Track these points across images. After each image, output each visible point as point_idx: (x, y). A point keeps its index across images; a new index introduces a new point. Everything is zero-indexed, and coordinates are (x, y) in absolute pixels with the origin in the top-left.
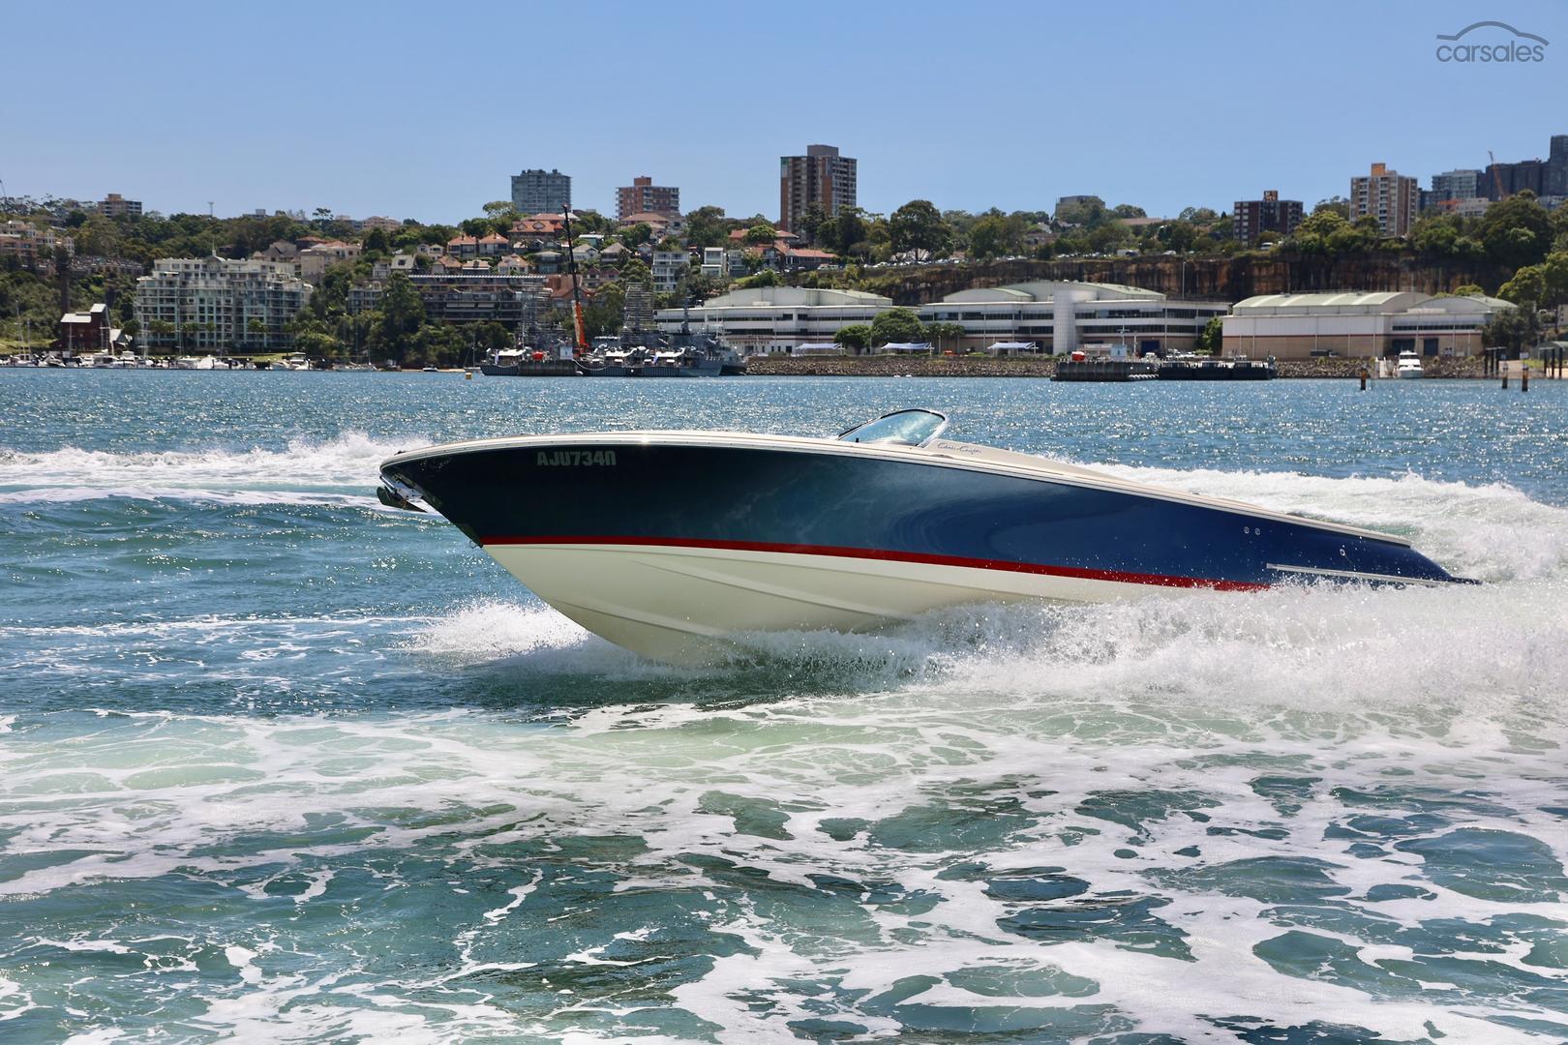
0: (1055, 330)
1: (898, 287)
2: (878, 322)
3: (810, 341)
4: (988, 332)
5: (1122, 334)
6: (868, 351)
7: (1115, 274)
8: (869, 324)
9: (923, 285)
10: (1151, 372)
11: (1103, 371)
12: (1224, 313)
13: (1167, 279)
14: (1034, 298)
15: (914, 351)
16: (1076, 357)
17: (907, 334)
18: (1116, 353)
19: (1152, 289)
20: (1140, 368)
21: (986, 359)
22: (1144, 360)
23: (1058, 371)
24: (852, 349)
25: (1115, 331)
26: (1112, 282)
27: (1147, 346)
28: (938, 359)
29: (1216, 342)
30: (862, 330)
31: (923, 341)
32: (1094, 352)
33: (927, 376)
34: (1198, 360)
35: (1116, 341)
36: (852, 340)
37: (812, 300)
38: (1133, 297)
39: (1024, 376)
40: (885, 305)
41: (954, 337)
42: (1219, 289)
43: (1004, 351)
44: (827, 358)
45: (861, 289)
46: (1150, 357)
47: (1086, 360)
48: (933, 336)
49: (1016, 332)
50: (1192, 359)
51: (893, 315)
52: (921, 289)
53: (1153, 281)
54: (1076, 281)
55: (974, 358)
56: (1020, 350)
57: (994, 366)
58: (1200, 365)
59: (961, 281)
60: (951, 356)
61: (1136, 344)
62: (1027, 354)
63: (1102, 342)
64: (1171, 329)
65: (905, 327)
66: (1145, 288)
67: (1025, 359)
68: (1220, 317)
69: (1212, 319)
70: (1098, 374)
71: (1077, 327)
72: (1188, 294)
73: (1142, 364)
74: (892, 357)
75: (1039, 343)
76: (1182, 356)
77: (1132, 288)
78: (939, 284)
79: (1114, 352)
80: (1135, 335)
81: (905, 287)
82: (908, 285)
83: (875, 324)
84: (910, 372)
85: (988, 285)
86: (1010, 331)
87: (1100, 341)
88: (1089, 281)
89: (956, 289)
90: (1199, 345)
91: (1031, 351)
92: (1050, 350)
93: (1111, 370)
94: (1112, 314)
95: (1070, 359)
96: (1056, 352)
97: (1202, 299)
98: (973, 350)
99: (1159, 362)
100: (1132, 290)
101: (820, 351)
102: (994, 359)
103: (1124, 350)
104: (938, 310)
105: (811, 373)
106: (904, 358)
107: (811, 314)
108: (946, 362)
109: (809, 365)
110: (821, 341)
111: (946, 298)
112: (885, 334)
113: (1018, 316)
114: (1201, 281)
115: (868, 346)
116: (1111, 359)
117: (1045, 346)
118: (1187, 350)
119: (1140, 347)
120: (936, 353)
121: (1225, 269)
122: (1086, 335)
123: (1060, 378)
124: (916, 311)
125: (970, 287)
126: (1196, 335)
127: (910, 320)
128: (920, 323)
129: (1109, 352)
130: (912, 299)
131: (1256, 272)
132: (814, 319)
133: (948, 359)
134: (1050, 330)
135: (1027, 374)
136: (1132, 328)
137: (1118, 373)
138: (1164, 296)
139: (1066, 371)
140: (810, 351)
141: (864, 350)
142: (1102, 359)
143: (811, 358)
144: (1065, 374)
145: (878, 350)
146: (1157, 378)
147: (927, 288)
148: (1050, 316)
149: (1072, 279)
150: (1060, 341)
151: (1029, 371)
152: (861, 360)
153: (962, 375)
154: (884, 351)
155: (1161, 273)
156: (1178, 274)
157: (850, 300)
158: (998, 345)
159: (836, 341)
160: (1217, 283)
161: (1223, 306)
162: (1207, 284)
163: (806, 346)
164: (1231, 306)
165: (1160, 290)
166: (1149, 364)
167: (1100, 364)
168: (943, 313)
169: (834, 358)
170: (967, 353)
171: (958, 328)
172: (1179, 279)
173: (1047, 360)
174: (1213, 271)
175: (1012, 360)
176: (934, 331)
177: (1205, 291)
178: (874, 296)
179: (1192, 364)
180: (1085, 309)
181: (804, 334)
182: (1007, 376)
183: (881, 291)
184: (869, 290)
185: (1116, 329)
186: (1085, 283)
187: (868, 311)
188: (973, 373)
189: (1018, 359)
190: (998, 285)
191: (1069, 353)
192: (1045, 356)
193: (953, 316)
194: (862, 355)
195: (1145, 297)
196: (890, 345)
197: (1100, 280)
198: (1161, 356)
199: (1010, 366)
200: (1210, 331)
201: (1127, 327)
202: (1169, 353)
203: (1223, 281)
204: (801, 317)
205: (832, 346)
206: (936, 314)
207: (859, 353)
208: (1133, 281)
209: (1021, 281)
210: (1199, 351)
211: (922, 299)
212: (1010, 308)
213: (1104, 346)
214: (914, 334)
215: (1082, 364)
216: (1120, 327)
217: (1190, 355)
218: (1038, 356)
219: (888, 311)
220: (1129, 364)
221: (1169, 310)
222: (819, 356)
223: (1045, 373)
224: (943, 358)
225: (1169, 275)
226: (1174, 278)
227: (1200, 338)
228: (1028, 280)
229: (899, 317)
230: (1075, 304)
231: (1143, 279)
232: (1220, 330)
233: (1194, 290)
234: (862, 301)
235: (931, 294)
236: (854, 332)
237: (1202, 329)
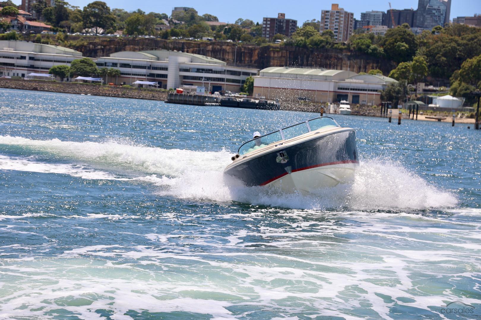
0: (168, 77)
1: (85, 47)
2: (74, 65)
3: (36, 72)
4: (135, 75)
5: (203, 81)
6: (68, 80)
7: (201, 50)
8: (69, 65)
9: (99, 47)
10: (217, 102)
11: (192, 99)
12: (255, 74)
13: (227, 54)
14: (158, 59)
15: (93, 82)
16: (178, 91)
17: (89, 72)
18: (199, 91)
19: (219, 59)
21: (131, 89)
22: (213, 96)
23: (169, 98)
24: (58, 78)
25: (199, 80)
26: (199, 54)
27: (216, 88)
28: (105, 87)
29: (250, 89)
30: (65, 68)
31: (98, 76)
32: (189, 89)
33: (99, 95)
34: (241, 97)
35: (200, 84)
36: (59, 73)
37: (38, 50)
38: (209, 62)
39: (151, 99)
40: (78, 56)
41: (115, 76)
42: (253, 62)
43: (141, 86)
44: (44, 82)
45: (65, 46)
46: (217, 94)
47: (183, 93)
48: (103, 74)
49: (148, 76)
50: (238, 97)
51: (82, 62)
52: (98, 49)
53: (220, 55)
54: (180, 52)
55: (125, 88)
56: (150, 85)
57: (135, 93)
58: (242, 100)
59: (120, 47)
60: (113, 86)
61: (210, 87)
62: (153, 88)
63: (192, 85)
64: (228, 80)
65: (88, 69)
66: (216, 58)
67: (152, 91)
68: (253, 77)
69: (249, 77)
70: (189, 101)
71: (180, 76)
72: (237, 63)
73: (212, 98)
74: (81, 84)
75: (160, 83)
76: (233, 95)
77: (209, 58)
78: (108, 47)
80: (210, 82)
81: (89, 47)
82: (91, 46)
83: (72, 66)
84: (90, 92)
85: (134, 50)
86: (145, 75)
87: (191, 84)
88: (187, 52)
89: (117, 50)
90: (242, 90)
91: (155, 86)
92: (165, 87)
93: (196, 100)
94: (198, 70)
95: (175, 92)
96: (168, 88)
97: (245, 66)
98: (125, 84)
99: (221, 97)
100: (209, 59)
101: (40, 77)
102: (135, 89)
103: (203, 90)
104: (107, 61)
105: (35, 89)
106: (87, 85)
107: (37, 57)
108: (110, 89)
109: (34, 85)
110: (42, 72)
111: (111, 55)
112: (77, 71)
113: (149, 68)
114: (244, 57)
115: (67, 77)
116: (196, 94)
117: (162, 85)
118: (235, 92)
119: (212, 90)
120: (104, 83)
121: (257, 52)
122: (185, 80)
123: (170, 101)
124: (95, 60)
125: (125, 50)
126: (241, 84)
127: (91, 65)
128: (97, 67)
129: (195, 90)
130: (93, 54)
131: (272, 54)
132: (38, 60)
133: (111, 87)
134: (165, 76)
135: (153, 98)
136: (208, 79)
137: (200, 101)
138: (225, 63)
139: (173, 98)
140: (35, 77)
141: (65, 79)
142: (192, 93)
143: (35, 81)
144: (172, 100)
145: (73, 79)
146: (219, 105)
147: (101, 49)
148: (166, 69)
149: (178, 50)
150: (170, 83)
151: (153, 97)
152: (63, 84)
153: (118, 96)
154: (76, 80)
155: (224, 51)
156: (233, 52)
157: (58, 51)
158: (138, 82)
159: (50, 73)
160: (252, 59)
161: (255, 71)
162: (247, 59)
163: (33, 74)
164: (259, 71)
165: (223, 60)
166: (216, 98)
167: (191, 96)
168: (110, 63)
169: (49, 82)
170: (121, 85)
171: (117, 71)
172: (234, 55)
173: (163, 92)
174: (251, 52)
175: (145, 90)
176: (104, 71)
177: (246, 62)
178: (72, 50)
179: (238, 100)
180: (184, 67)
181: (32, 68)
182: (142, 99)
183: (77, 48)
184: (70, 47)
185: (200, 78)
186: (185, 53)
187: (68, 58)
188: (123, 96)
189: (148, 90)
190: (140, 50)
191: (175, 89)
192: (163, 90)
193: (115, 65)
194: (64, 82)
195: (216, 63)
196: (79, 78)
197: (193, 52)
198: (222, 94)
199: (144, 93)
200: (248, 83)
201: (205, 78)
202: (226, 93)
203: (255, 58)
204: (31, 58)
205: (47, 75)
206: (106, 63)
207: (62, 80)
208: (210, 54)
209: (152, 49)
210: (241, 93)
211: (98, 54)
212: (145, 63)
213: (193, 87)
214: (93, 73)
215: (181, 95)
216: (202, 77)
217: (237, 95)
218: (159, 89)
219: (79, 59)
220: (205, 97)
221: (228, 71)
222: (40, 80)
223: (162, 99)
224: (108, 87)
226: (231, 55)
227: (243, 86)
228: (156, 49)
229: (86, 63)
230: (180, 63)
231: (216, 53)
232: (253, 83)
233: (241, 61)
234: (65, 53)
235: (103, 52)
236: (60, 69)
237: (243, 82)
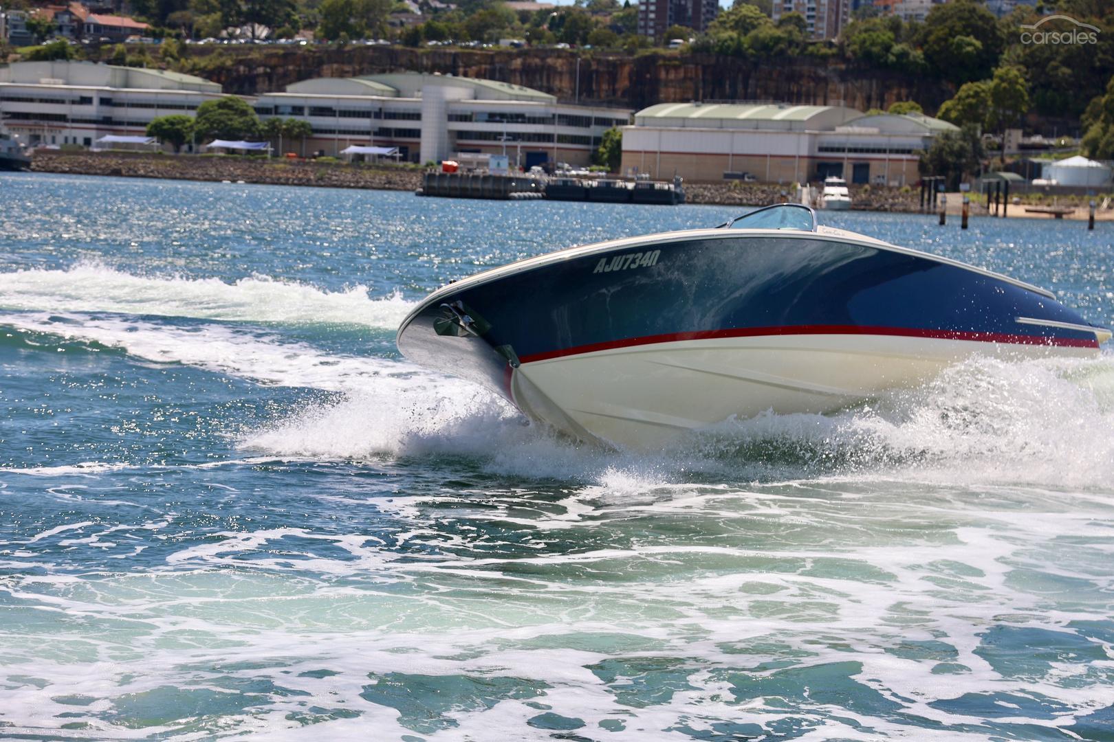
0: (423, 134)
1: (229, 70)
2: (203, 112)
3: (116, 132)
4: (345, 132)
5: (503, 143)
6: (190, 148)
7: (496, 69)
8: (192, 115)
9: (261, 70)
10: (537, 190)
11: (479, 186)
12: (623, 122)
13: (558, 78)
14: (398, 93)
15: (249, 152)
16: (447, 168)
17: (240, 130)
18: (496, 165)
19: (540, 89)
20: (524, 184)
21: (338, 166)
22: (528, 175)
23: (425, 184)
24: (168, 145)
25: (495, 139)
26: (492, 78)
27: (534, 158)
28: (278, 162)
29: (614, 157)
30: (183, 122)
31: (260, 139)
32: (470, 163)
33: (264, 183)
34: (591, 178)
35: (496, 150)
36: (169, 134)
37: (118, 81)
38: (517, 98)
39: (384, 189)
40: (213, 92)
41: (298, 137)
42: (619, 93)
43: (360, 157)
44: (137, 155)
45: (182, 70)
46: (536, 172)
47: (459, 172)
48: (271, 134)
49: (376, 134)
50: (585, 177)
51: (222, 105)
52: (258, 75)
53: (541, 79)
54: (449, 75)
55: (323, 164)
56: (381, 156)
57: (348, 175)
58: (595, 184)
59: (308, 68)
60: (295, 160)
61: (519, 155)
62: (389, 162)
63: (478, 151)
64: (562, 138)
65: (237, 122)
66: (532, 87)
67: (386, 168)
68: (620, 128)
69: (610, 129)
70: (473, 190)
71: (450, 132)
72: (583, 98)
73: (526, 181)
74: (221, 158)
75: (404, 149)
76: (574, 172)
77: (516, 87)
78: (280, 70)
79: (493, 164)
80: (519, 144)
81: (237, 71)
82: (242, 68)
83: (200, 115)
84: (243, 177)
85: (342, 74)
86: (368, 133)
87: (477, 150)
88: (466, 75)
89: (301, 77)
90: (594, 160)
91: (393, 158)
92: (416, 159)
93: (489, 186)
94: (493, 117)
95: (440, 170)
96: (423, 161)
97: (599, 104)
98: (322, 154)
99: (546, 179)
100: (516, 89)
101: (127, 145)
102: (347, 166)
103: (505, 163)
104: (279, 102)
105: (116, 173)
106: (235, 160)
107: (117, 98)
108: (289, 167)
109: (113, 163)
110: (130, 133)
111: (289, 88)
112: (212, 128)
113: (379, 114)
114: (598, 84)
115: (189, 142)
116: (489, 172)
117: (410, 153)
118: (579, 165)
119: (524, 161)
120: (275, 155)
121: (626, 70)
122: (461, 142)
123: (428, 192)
124: (251, 101)
125: (319, 75)
126: (591, 147)
127: (244, 113)
128: (257, 117)
129: (486, 164)
130: (247, 86)
131: (663, 75)
132: (121, 105)
133: (291, 164)
134: (416, 133)
135: (388, 186)
136: (515, 136)
137: (497, 190)
138: (554, 98)
139: (435, 184)
140: (115, 144)
141: (185, 147)
142: (479, 172)
143: (116, 154)
144: (433, 188)
145: (203, 147)
146: (544, 198)
147: (265, 74)
148: (417, 116)
149: (444, 72)
150: (428, 147)
151: (389, 182)
152: (180, 159)
153: (308, 184)
154: (211, 150)
155: (551, 71)
156: (572, 73)
157: (165, 84)
158: (353, 149)
159: (150, 134)
160: (617, 86)
161: (623, 114)
162: (605, 87)
163: (109, 138)
164: (633, 114)
165: (549, 91)
166: (534, 181)
167: (476, 178)
168: (286, 106)
169: (147, 156)
170: (315, 157)
171: (303, 125)
172: (573, 79)
173: (412, 170)
174: (612, 71)
175: (370, 168)
176: (272, 124)
177: (603, 95)
178: (198, 80)
179: (586, 183)
180: (459, 109)
181: (107, 123)
182: (363, 188)
183: (208, 74)
184: (192, 71)
185: (496, 136)
186: (461, 78)
187: (190, 98)
188: (321, 183)
189: (378, 168)
190: (355, 74)
191: (439, 163)
192: (411, 165)
193: (298, 110)
194: (182, 154)
195: (532, 98)
196: (217, 143)
197: (479, 75)
198: (548, 171)
199: (367, 175)
200: (608, 144)
201: (509, 134)
202: (559, 168)
203: (623, 83)
204: (105, 102)
205: (143, 140)
206: (276, 107)
207: (178, 150)
208: (518, 78)
209: (383, 71)
210: (594, 167)
211: (259, 87)
212: (368, 104)
213: (482, 157)
214: (249, 130)
215: (454, 177)
216: (501, 134)
217: (583, 172)
218: (401, 164)
219: (215, 100)
220: (510, 180)
221: (561, 117)
222: (127, 152)
223: (409, 186)
224: (285, 163)
225: (561, 73)
226: (566, 78)
227: (596, 151)
228: (391, 71)
229: (230, 107)
230: (448, 103)
231: (531, 76)
232: (619, 143)
233: (590, 93)
234: (183, 86)
235: (270, 81)
236: (172, 124)
237: (598, 141)
